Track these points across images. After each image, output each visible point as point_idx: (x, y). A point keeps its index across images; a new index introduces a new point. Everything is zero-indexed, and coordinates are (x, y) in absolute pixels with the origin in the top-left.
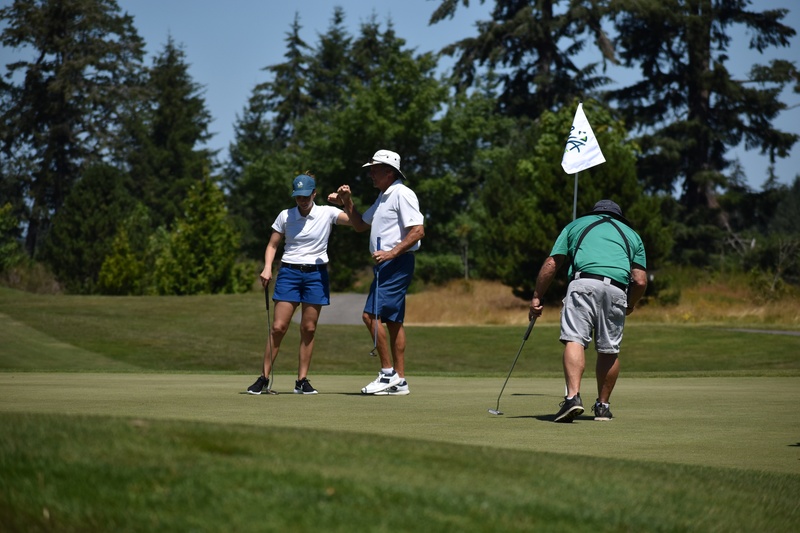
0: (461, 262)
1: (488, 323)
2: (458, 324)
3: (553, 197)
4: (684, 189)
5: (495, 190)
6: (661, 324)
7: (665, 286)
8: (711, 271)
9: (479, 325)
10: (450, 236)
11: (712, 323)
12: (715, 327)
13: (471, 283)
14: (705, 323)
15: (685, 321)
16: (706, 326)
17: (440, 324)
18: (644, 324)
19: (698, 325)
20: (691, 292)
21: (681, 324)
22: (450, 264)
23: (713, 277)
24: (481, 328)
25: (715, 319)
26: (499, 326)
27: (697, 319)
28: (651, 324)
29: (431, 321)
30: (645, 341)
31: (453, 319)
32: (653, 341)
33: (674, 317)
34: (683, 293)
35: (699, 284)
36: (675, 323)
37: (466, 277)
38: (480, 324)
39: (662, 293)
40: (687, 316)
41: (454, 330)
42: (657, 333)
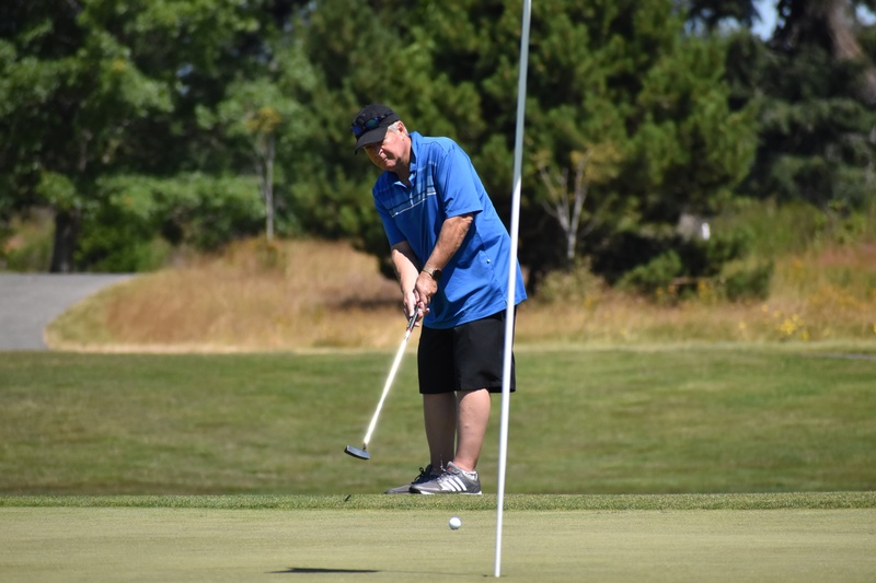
0: (256, 195)
1: (320, 344)
2: (248, 347)
3: (472, 44)
4: (781, 15)
5: (336, 25)
6: (729, 346)
7: (736, 251)
8: (845, 212)
9: (300, 350)
10: (230, 132)
11: (848, 343)
12: (854, 352)
13: (280, 246)
14: (831, 342)
15: (784, 339)
16: (834, 350)
17: (207, 348)
18: (689, 344)
19: (816, 345)
20: (799, 263)
21: (776, 345)
22: (231, 200)
23: (849, 228)
24: (304, 357)
25: (856, 332)
26: (346, 351)
27: (813, 334)
28: (705, 344)
29: (186, 338)
30: (690, 386)
31: (237, 334)
32: (709, 386)
33: (759, 328)
34: (779, 267)
35: (817, 243)
36: (761, 343)
37: (270, 233)
38: (302, 349)
39: (730, 269)
40: (788, 327)
41: (240, 362)
42: (720, 367)
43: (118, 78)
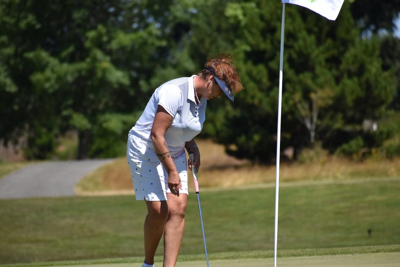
3: (263, 46)
5: (202, 41)
6: (387, 179)
7: (389, 135)
18: (368, 179)
28: (376, 179)
30: (370, 198)
32: (378, 198)
39: (387, 144)
42: (383, 189)
43: (104, 71)
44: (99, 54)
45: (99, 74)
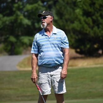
43: (21, 19)
44: (19, 13)
45: (19, 21)
